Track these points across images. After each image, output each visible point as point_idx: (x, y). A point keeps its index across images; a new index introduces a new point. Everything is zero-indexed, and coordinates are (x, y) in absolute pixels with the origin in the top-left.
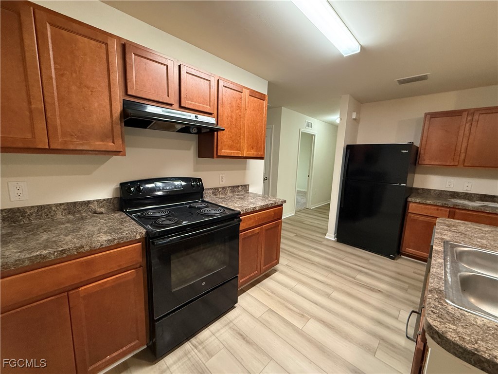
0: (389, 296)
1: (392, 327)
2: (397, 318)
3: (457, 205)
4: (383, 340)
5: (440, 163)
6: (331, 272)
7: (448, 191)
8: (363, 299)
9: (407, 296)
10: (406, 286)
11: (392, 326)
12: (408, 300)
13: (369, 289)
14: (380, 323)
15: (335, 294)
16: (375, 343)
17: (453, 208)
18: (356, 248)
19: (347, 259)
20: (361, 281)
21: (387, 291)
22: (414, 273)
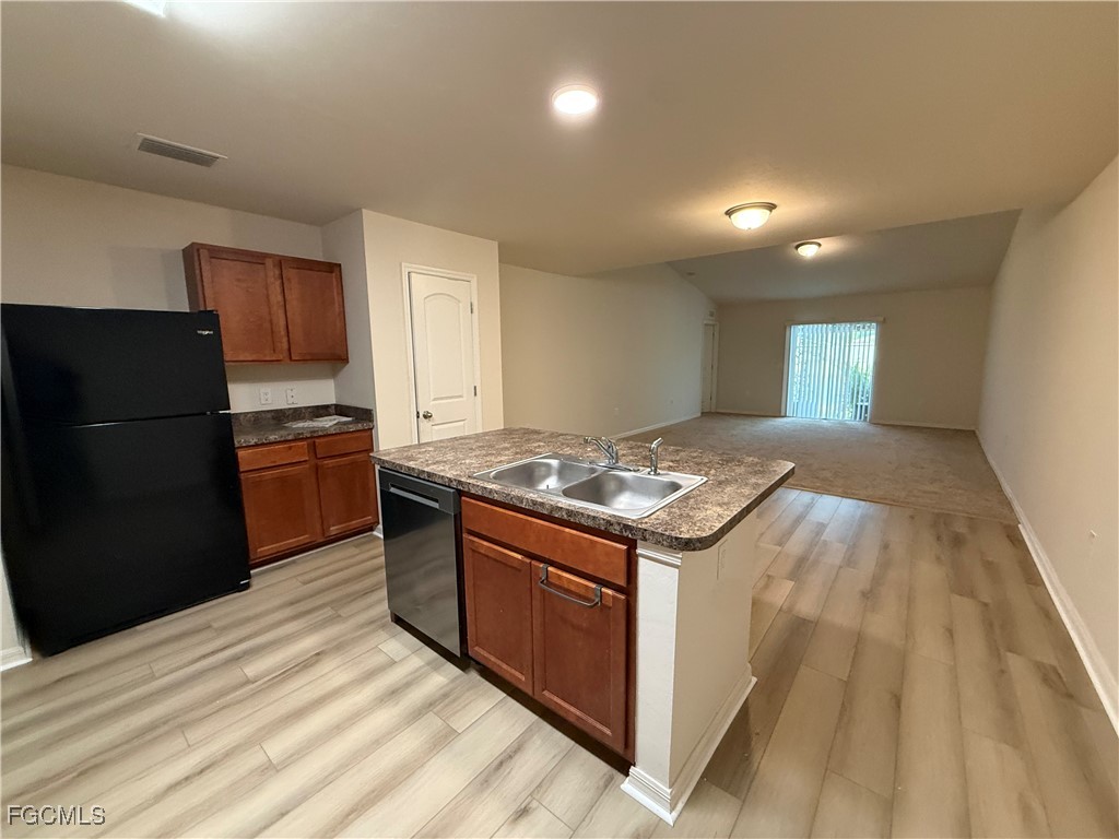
0: (338, 647)
1: (409, 677)
2: (392, 663)
3: (314, 432)
4: (431, 705)
5: (254, 357)
6: (183, 727)
7: (268, 411)
8: (322, 693)
9: (351, 623)
10: (328, 612)
11: (407, 676)
12: (362, 626)
13: (301, 670)
14: (394, 693)
15: (276, 748)
16: (433, 722)
17: (312, 437)
18: (138, 628)
19: (158, 667)
20: (268, 672)
21: (327, 643)
22: (305, 583)
